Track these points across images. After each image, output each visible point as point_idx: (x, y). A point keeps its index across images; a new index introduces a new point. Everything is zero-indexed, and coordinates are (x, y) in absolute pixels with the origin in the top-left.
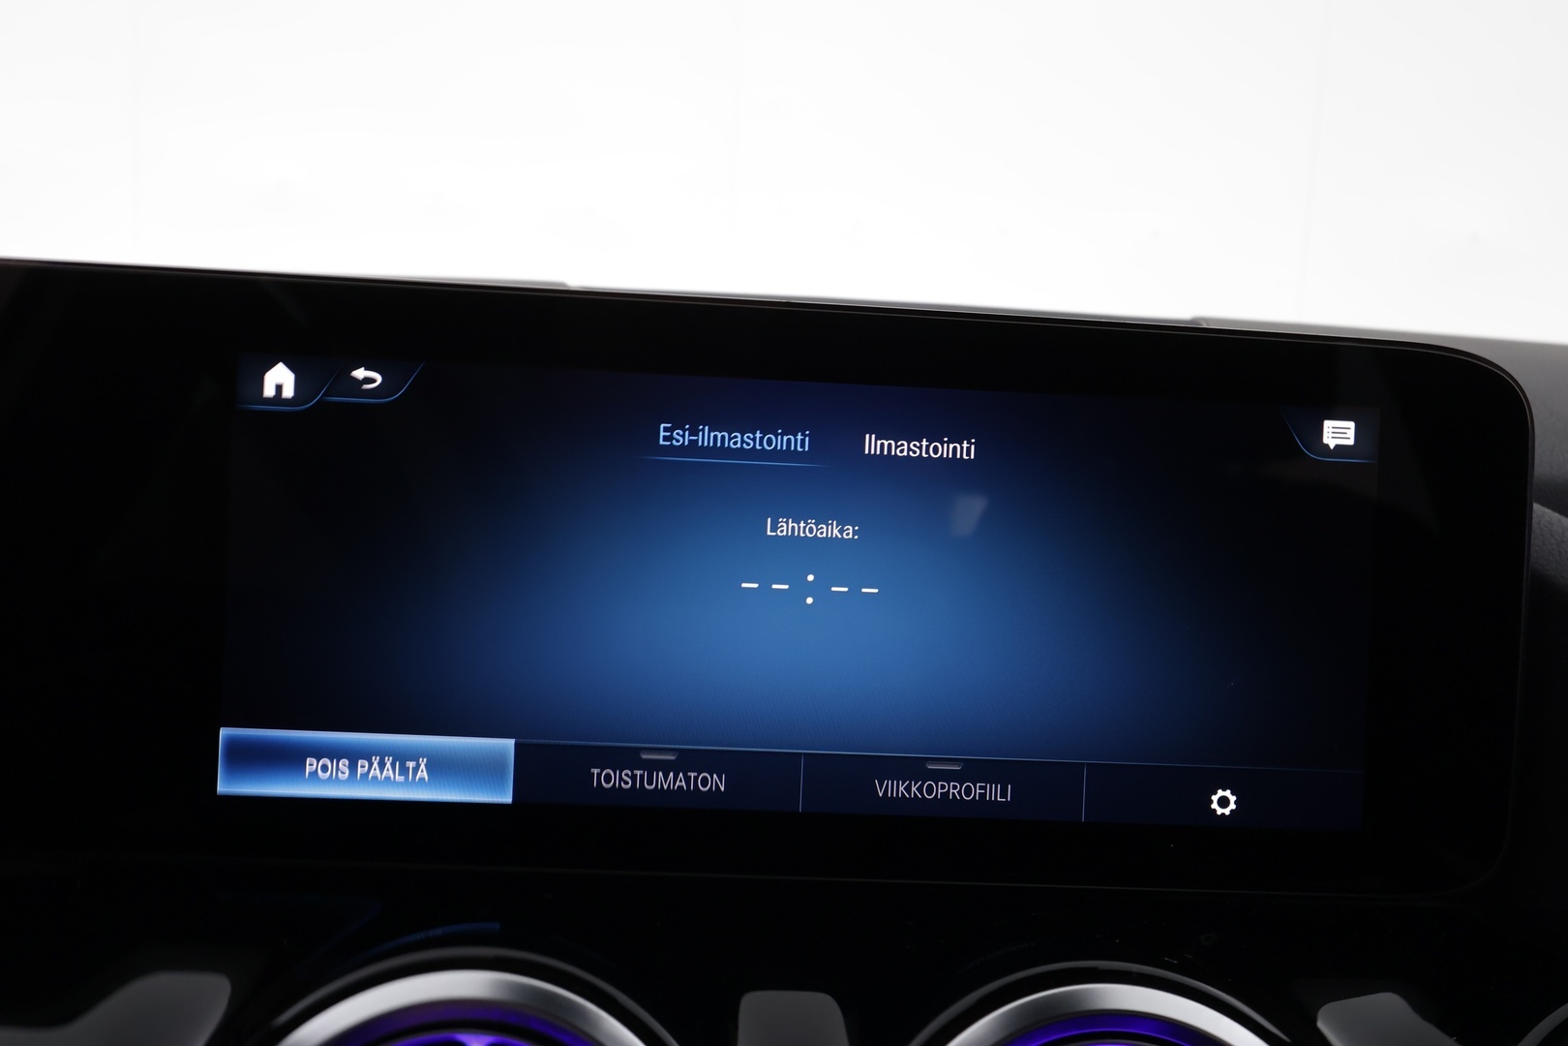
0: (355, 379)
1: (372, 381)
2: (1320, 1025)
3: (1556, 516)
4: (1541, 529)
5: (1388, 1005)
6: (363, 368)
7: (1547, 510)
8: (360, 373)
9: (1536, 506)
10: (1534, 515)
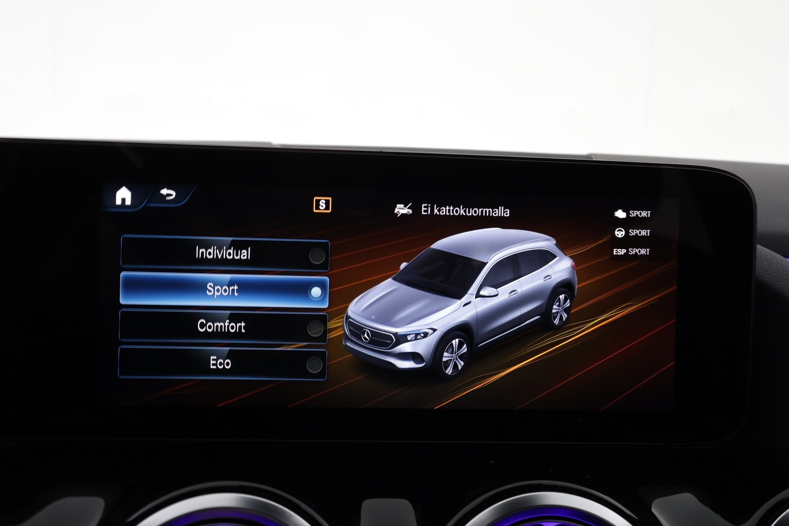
0: (162, 195)
1: (171, 195)
2: (653, 510)
3: (769, 251)
4: (761, 258)
5: (687, 499)
6: (166, 189)
7: (764, 248)
8: (164, 191)
9: (759, 247)
10: (757, 251)
